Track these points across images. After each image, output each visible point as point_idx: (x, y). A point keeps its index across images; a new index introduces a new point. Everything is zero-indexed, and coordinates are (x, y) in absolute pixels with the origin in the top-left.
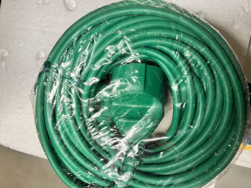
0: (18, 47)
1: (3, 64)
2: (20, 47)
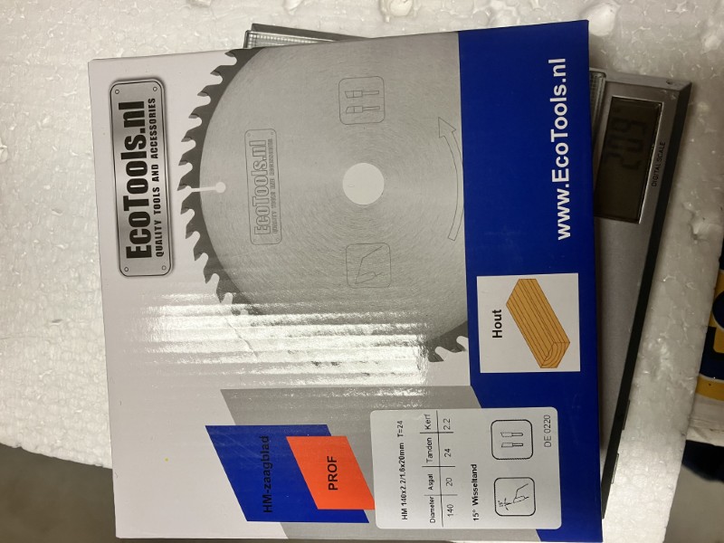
2: (43, 127)
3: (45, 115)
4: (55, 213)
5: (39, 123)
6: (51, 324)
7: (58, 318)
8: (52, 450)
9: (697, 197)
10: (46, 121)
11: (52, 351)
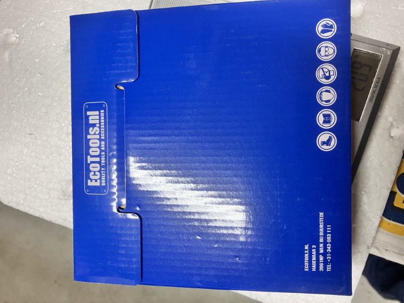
0: (35, 27)
1: (7, 54)
2: (40, 27)
3: (42, 21)
4: (39, 75)
5: (38, 25)
6: (27, 135)
7: (31, 133)
8: (17, 205)
9: (396, 114)
10: (42, 24)
11: (26, 150)
